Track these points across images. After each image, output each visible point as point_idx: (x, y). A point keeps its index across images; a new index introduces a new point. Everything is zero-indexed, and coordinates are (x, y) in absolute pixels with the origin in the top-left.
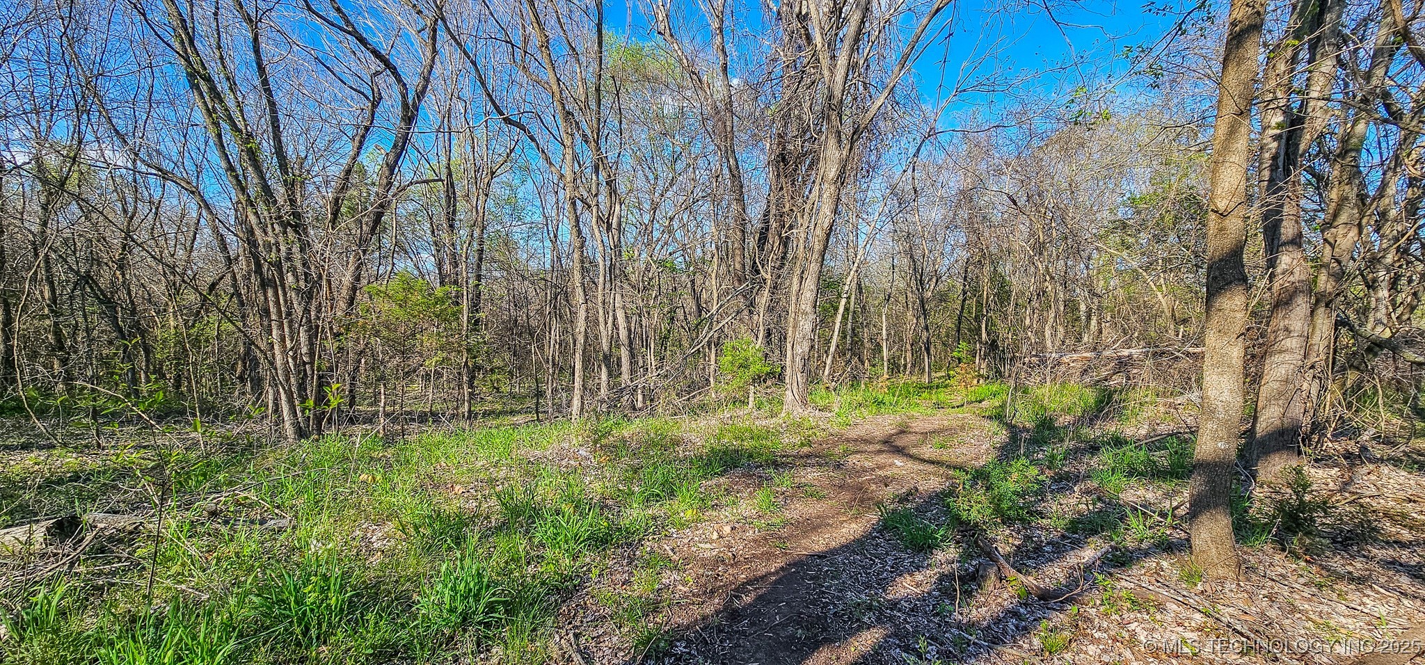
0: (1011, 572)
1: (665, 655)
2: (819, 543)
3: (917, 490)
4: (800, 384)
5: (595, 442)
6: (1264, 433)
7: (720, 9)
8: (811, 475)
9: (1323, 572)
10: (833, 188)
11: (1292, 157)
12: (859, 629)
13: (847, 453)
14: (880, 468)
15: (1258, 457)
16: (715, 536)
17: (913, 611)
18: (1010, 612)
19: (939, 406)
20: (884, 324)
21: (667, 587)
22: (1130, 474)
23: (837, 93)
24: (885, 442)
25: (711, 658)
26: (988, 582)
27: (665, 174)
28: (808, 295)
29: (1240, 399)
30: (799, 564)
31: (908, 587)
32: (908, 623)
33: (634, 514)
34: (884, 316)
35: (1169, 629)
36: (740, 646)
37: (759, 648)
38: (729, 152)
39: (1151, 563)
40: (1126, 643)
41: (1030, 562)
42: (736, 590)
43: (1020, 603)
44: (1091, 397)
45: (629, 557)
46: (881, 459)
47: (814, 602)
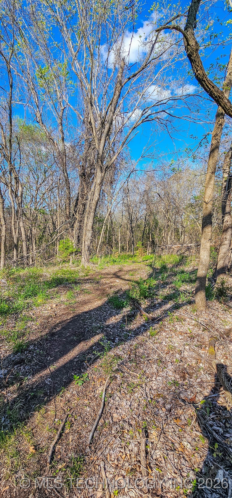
0: (144, 313)
1: (25, 350)
2: (86, 308)
3: (121, 289)
4: (87, 255)
5: (8, 277)
6: (219, 268)
7: (61, 116)
8: (87, 286)
9: (227, 307)
10: (99, 186)
11: (229, 187)
12: (95, 335)
13: (101, 278)
14: (111, 283)
15: (217, 275)
16: (50, 308)
17: (113, 328)
18: (142, 325)
19: (134, 262)
20: (119, 235)
21: (29, 327)
22: (183, 282)
23: (101, 152)
24: (114, 274)
25: (42, 350)
26: (138, 317)
27: (42, 176)
28: (90, 224)
29: (209, 258)
30: (79, 316)
31: (113, 320)
32: (111, 331)
33: (20, 302)
34: (119, 232)
35: (186, 326)
36: (53, 345)
37: (60, 344)
38: (65, 171)
39: (184, 308)
40: (173, 331)
41: (151, 310)
42: (55, 326)
43: (146, 322)
44: (178, 258)
45: (15, 317)
46: (112, 280)
47: (81, 328)
